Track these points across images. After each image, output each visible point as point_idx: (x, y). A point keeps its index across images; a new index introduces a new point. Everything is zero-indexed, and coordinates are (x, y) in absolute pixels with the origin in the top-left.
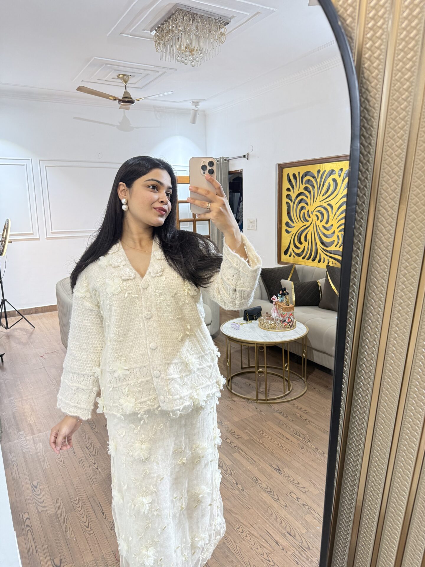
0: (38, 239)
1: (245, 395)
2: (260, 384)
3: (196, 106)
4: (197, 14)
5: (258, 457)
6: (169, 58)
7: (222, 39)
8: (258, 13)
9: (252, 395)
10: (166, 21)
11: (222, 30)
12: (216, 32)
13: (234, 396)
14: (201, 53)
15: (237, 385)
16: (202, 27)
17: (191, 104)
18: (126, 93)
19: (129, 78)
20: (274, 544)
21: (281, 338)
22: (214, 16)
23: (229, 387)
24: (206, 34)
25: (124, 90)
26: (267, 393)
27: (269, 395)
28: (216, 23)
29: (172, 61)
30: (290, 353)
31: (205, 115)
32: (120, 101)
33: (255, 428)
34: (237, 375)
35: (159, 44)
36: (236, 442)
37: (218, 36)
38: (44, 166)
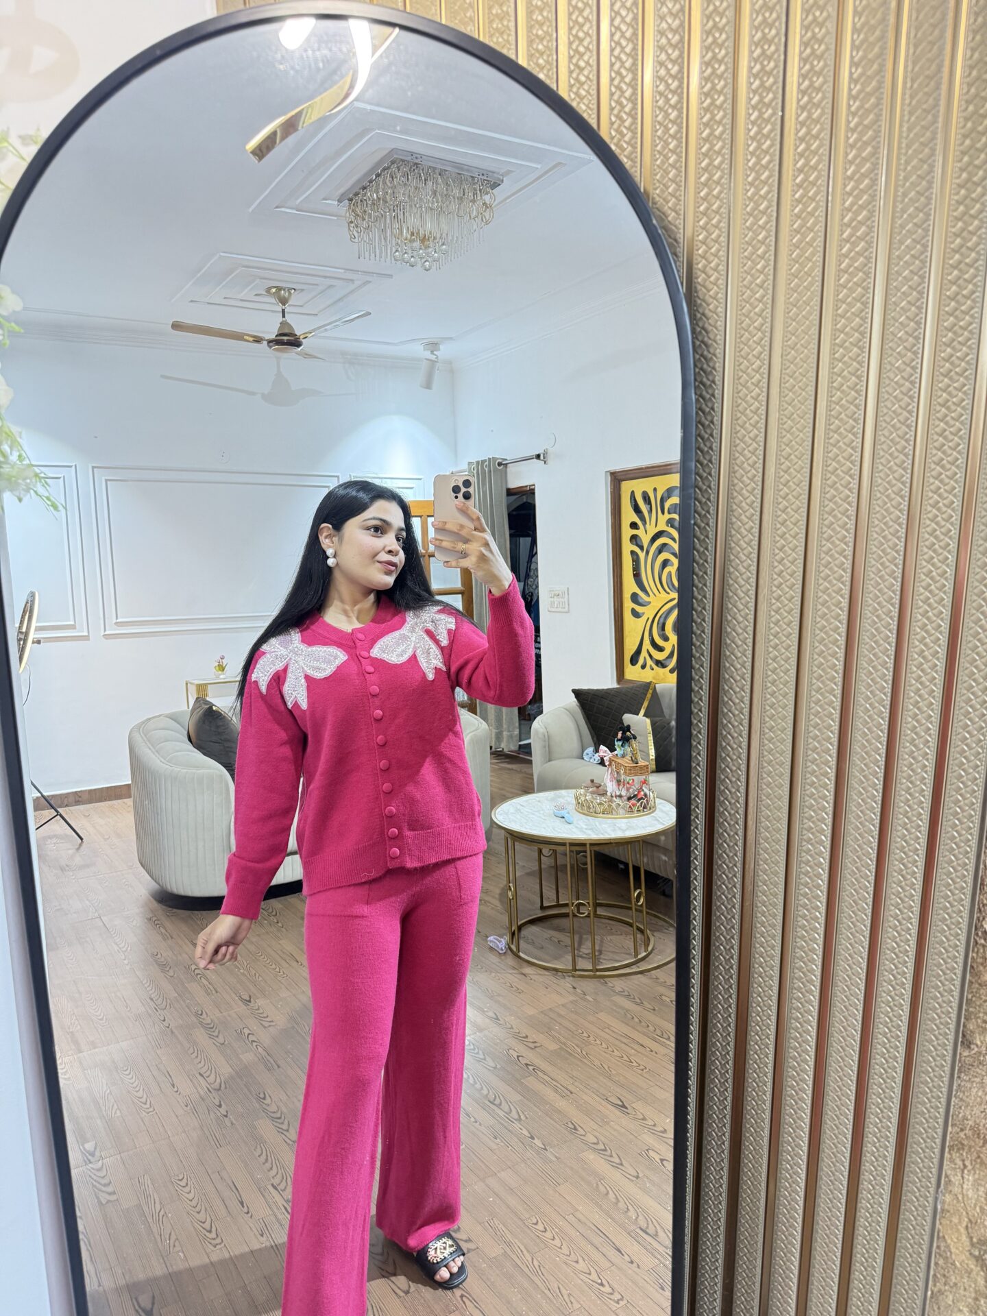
0: (86, 638)
1: (549, 963)
2: (581, 938)
3: (432, 352)
4: (434, 168)
5: (576, 1084)
6: (377, 254)
7: (487, 214)
8: (559, 164)
9: (565, 963)
10: (371, 182)
11: (487, 198)
12: (473, 201)
13: (525, 964)
14: (443, 244)
15: (533, 943)
16: (445, 192)
17: (422, 347)
18: (285, 324)
19: (290, 293)
20: (612, 1253)
21: (625, 831)
22: (469, 171)
23: (513, 947)
24: (454, 207)
25: (281, 319)
26: (595, 957)
27: (602, 961)
28: (474, 184)
29: (383, 259)
30: (645, 871)
31: (452, 370)
32: (270, 342)
33: (571, 1027)
34: (532, 922)
35: (357, 227)
36: (530, 1056)
37: (477, 209)
38: (103, 479)
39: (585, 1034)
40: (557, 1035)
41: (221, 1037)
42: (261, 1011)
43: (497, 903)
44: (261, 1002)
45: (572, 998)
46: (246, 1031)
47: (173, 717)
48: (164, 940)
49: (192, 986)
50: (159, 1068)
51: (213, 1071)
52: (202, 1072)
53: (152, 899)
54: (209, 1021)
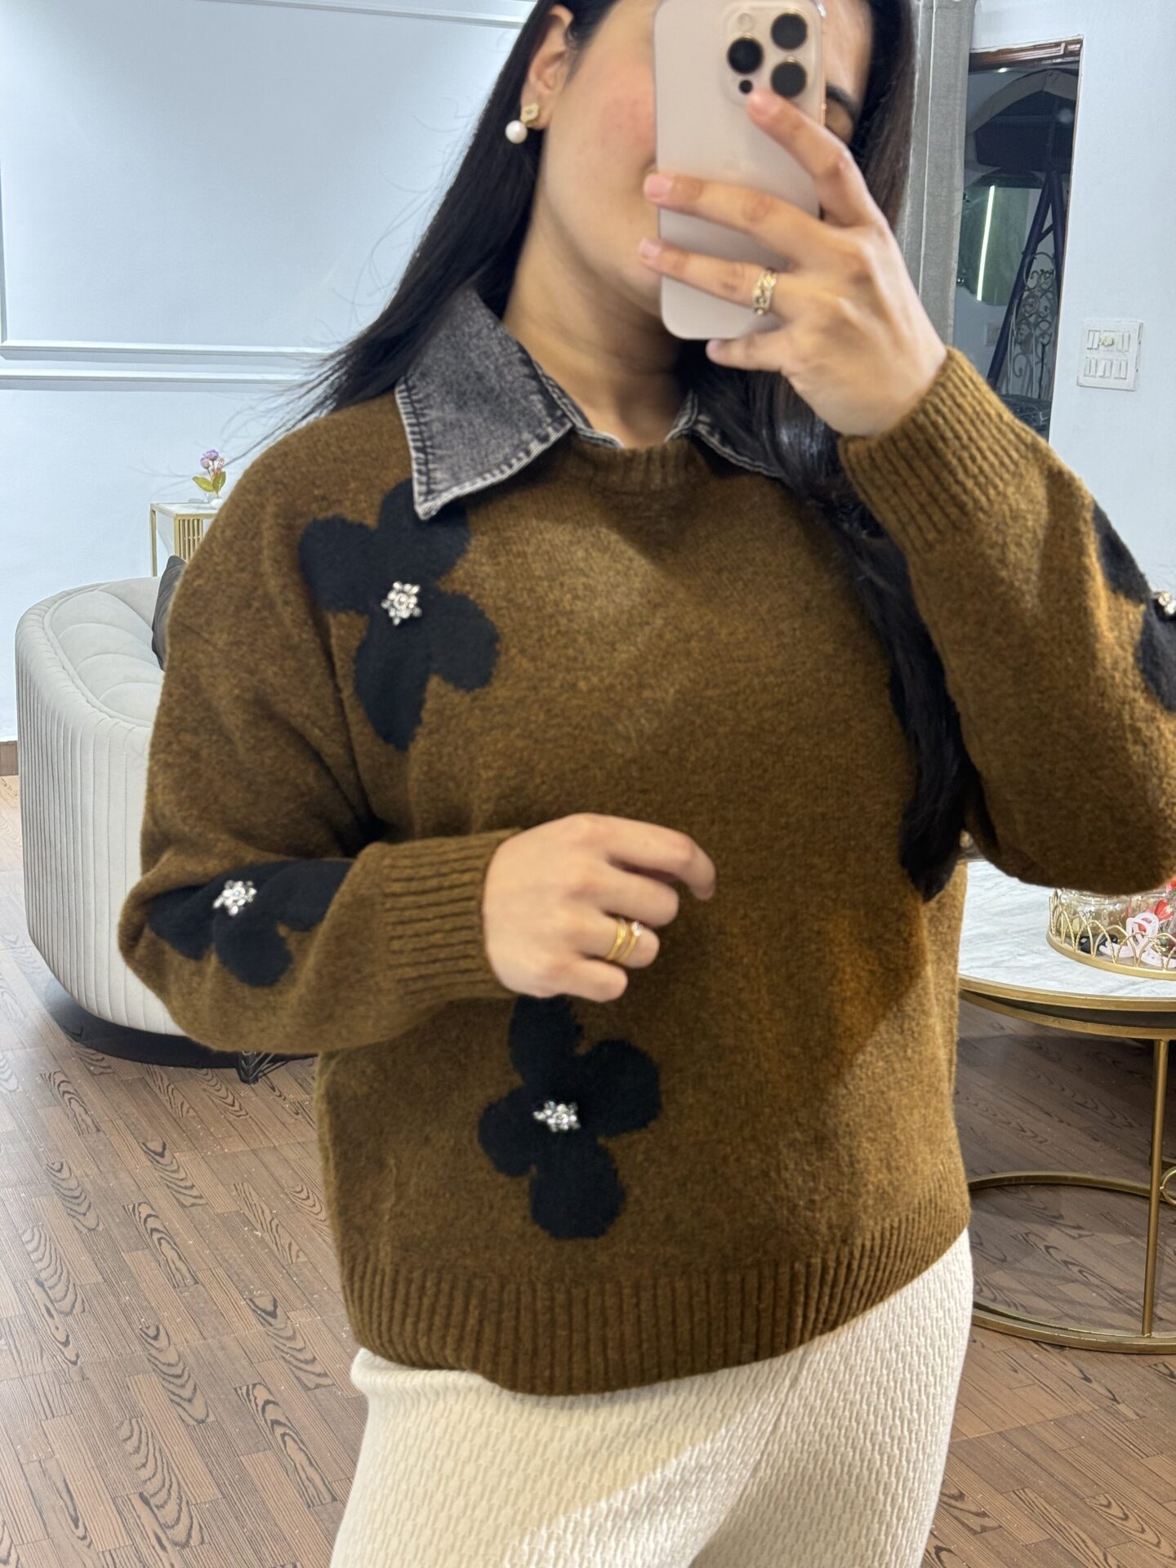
39: (1115, 1510)
40: (1040, 1502)
41: (199, 1401)
44: (300, 1319)
46: (261, 1395)
48: (80, 1132)
49: (139, 1261)
50: (44, 1472)
51: (174, 1495)
52: (150, 1488)
53: (54, 1024)
54: (172, 1357)
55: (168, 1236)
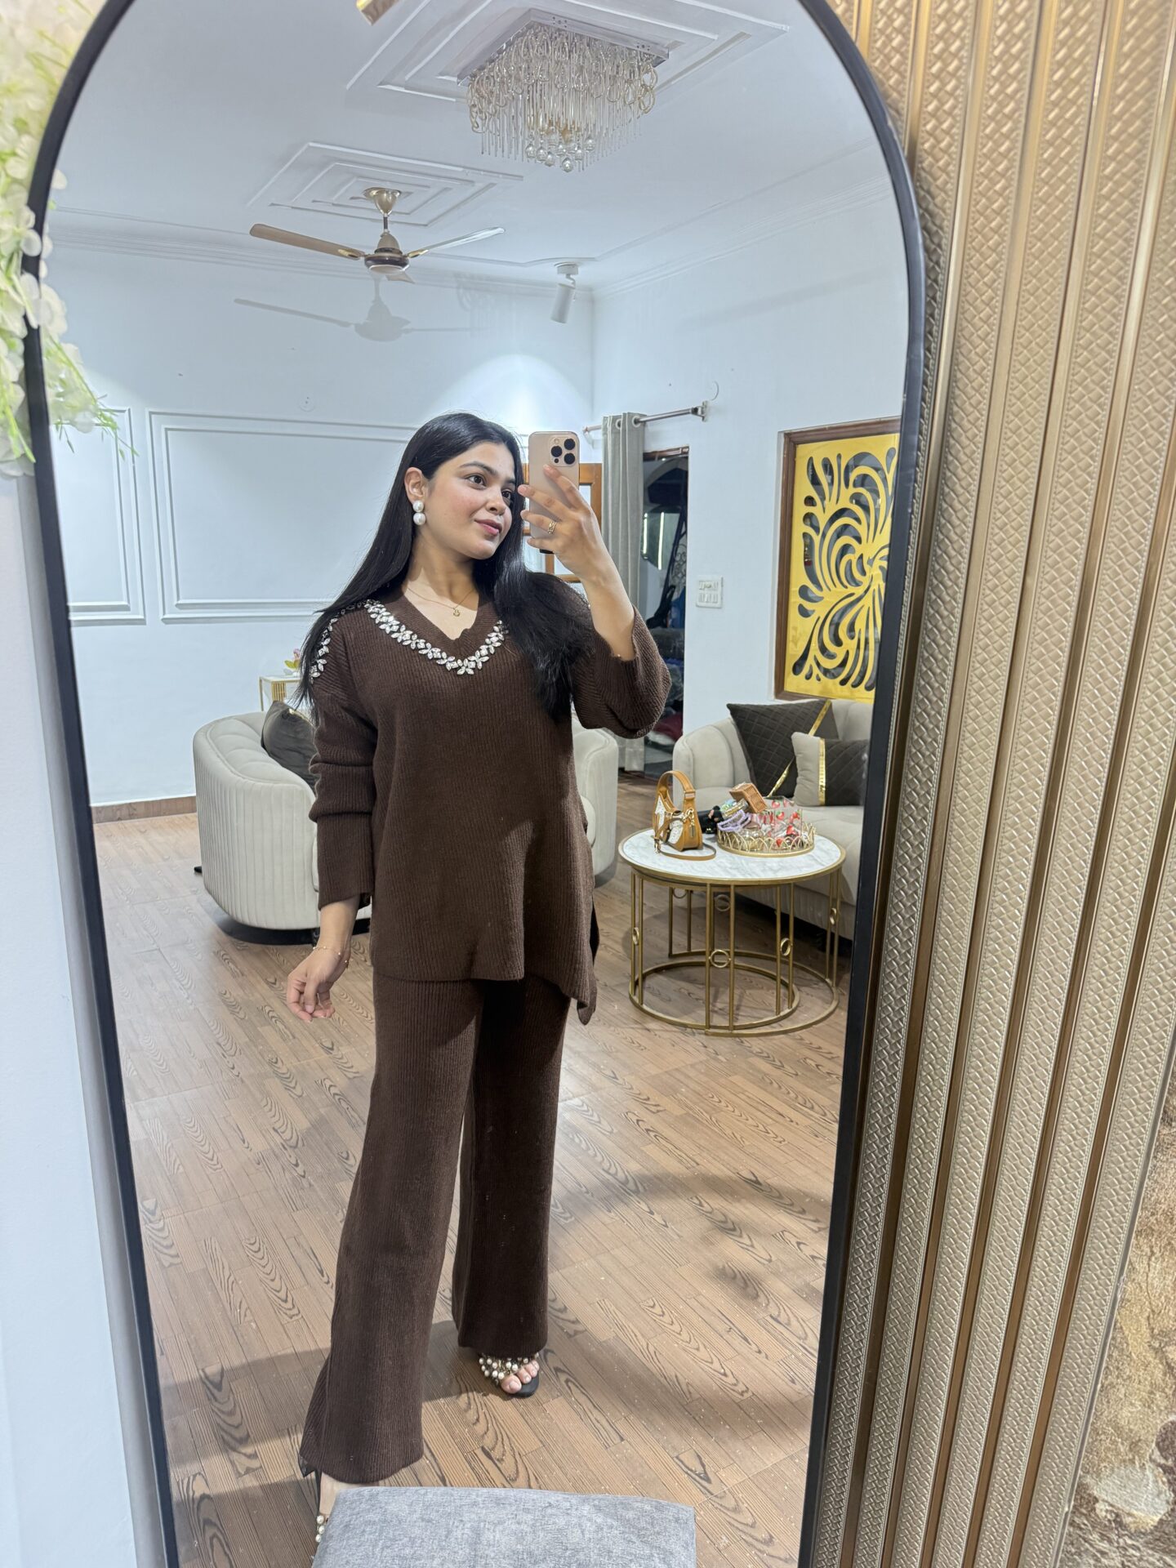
0: (142, 622)
1: (676, 1017)
2: (717, 992)
3: (568, 276)
4: (581, 37)
5: (705, 1154)
6: (506, 148)
7: (647, 104)
8: (741, 35)
9: (696, 1018)
10: (500, 52)
11: (646, 78)
12: (629, 82)
13: (649, 1019)
14: (589, 138)
15: (659, 995)
16: (594, 69)
17: (555, 269)
18: (386, 237)
19: (394, 198)
20: (737, 1342)
21: (775, 872)
22: (627, 41)
23: (636, 999)
24: (605, 88)
25: (382, 231)
26: (733, 1014)
27: (740, 1017)
28: (631, 59)
29: (512, 156)
30: (796, 919)
31: (592, 300)
32: (369, 259)
33: (698, 1088)
34: (657, 971)
35: (481, 112)
36: (651, 1120)
37: (634, 93)
38: (163, 427)
39: (716, 1099)
40: (683, 1098)
41: (298, 1088)
42: (345, 1060)
43: (619, 948)
44: (344, 1050)
45: (703, 1058)
46: (328, 1083)
47: (245, 720)
48: (234, 977)
49: (266, 1030)
50: (227, 1122)
51: (289, 1126)
52: (276, 1127)
53: (220, 930)
54: (285, 1071)
55: (279, 1019)
